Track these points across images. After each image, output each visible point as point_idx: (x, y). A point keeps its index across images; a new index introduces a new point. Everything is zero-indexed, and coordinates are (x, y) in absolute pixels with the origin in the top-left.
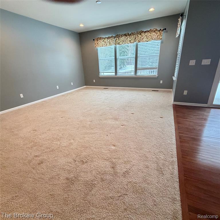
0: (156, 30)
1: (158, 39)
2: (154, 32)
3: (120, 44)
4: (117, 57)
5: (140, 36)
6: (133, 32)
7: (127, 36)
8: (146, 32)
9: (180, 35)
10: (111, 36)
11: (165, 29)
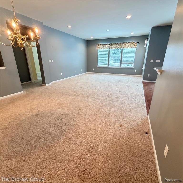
0: (134, 42)
1: (134, 47)
2: (133, 43)
3: (112, 49)
4: (110, 56)
5: (124, 45)
6: (120, 42)
7: (117, 44)
8: (128, 43)
9: (146, 47)
10: (107, 44)
11: (139, 42)
